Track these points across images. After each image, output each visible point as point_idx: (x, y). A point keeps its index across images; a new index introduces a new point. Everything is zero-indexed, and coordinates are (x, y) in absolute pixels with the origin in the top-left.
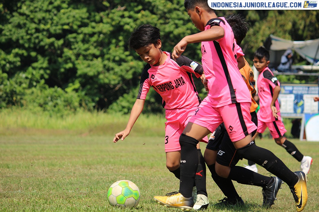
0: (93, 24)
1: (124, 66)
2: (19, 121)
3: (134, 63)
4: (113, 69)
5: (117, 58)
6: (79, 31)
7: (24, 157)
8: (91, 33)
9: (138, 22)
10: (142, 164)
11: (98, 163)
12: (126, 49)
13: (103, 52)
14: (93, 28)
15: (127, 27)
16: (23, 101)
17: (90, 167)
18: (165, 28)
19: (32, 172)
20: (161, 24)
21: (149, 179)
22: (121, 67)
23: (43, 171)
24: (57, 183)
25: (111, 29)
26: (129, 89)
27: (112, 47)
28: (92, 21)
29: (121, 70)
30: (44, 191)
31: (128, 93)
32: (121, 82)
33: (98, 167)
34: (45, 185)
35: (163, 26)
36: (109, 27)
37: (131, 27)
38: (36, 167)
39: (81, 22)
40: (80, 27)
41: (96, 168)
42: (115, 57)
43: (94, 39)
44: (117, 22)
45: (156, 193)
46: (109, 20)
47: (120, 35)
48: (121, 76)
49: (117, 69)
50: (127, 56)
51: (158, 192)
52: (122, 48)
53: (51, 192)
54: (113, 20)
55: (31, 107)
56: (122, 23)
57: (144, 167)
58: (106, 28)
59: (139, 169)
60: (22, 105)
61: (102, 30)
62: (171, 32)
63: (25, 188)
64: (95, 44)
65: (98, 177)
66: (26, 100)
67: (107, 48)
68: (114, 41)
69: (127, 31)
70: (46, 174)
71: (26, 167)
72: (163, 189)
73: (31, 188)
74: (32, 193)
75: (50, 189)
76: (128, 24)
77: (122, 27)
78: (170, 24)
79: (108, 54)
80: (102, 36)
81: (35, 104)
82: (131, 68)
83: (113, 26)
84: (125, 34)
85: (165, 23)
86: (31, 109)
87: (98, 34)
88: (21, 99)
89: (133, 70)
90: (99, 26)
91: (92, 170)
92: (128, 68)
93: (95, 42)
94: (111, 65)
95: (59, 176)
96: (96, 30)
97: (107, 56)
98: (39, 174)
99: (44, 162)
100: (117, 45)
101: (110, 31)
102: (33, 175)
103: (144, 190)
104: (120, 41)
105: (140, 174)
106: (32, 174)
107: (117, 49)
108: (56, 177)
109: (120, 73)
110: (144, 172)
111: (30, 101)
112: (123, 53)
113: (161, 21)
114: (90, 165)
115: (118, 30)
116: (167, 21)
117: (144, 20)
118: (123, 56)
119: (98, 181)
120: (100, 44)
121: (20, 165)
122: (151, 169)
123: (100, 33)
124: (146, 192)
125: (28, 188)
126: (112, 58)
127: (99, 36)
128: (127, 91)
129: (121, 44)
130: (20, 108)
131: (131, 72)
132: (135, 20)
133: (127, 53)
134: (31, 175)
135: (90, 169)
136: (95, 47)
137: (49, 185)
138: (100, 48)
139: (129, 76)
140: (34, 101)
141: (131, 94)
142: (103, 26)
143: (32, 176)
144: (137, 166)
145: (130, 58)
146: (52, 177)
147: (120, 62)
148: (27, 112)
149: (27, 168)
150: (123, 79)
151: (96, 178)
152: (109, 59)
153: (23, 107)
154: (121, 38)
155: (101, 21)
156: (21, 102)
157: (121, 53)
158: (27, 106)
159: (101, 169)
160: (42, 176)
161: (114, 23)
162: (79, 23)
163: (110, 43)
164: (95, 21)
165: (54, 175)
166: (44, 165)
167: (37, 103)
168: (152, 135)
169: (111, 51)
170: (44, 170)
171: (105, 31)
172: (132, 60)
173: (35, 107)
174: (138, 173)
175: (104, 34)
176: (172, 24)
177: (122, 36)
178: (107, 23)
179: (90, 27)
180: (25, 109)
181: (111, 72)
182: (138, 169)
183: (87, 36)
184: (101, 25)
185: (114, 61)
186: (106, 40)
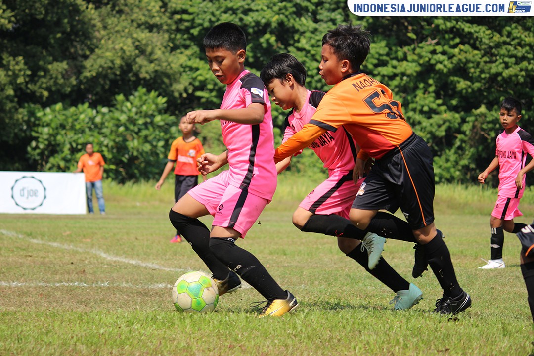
0: (394, 62)
1: (436, 118)
2: (295, 191)
3: (448, 115)
4: (419, 123)
5: (426, 109)
6: (376, 72)
7: (304, 241)
8: (391, 74)
9: (455, 60)
10: (462, 252)
11: (403, 251)
12: (438, 97)
13: (408, 100)
14: (395, 67)
15: (439, 66)
16: (299, 165)
17: (392, 255)
18: (491, 68)
19: (317, 261)
20: (486, 62)
21: (474, 274)
22: (431, 121)
23: (331, 259)
24: (351, 277)
25: (418, 69)
26: (441, 150)
27: (420, 93)
28: (392, 59)
29: (431, 124)
30: (335, 286)
31: (440, 156)
32: (431, 141)
33: (404, 255)
34: (336, 280)
35: (489, 65)
36: (416, 66)
37: (445, 66)
38: (321, 254)
39: (378, 59)
40: (376, 66)
41: (401, 257)
42: (423, 106)
43: (395, 82)
44: (427, 59)
45: (485, 292)
46: (416, 58)
47: (430, 78)
48: (431, 133)
49: (426, 123)
50: (439, 105)
51: (488, 292)
52: (433, 95)
53: (344, 288)
54: (420, 57)
55: (310, 173)
56: (433, 62)
57: (466, 256)
58: (411, 68)
59: (459, 260)
60: (298, 171)
61: (406, 70)
62: (500, 74)
63: (309, 282)
64: (396, 90)
65: (404, 269)
66: (303, 164)
67: (413, 96)
68: (421, 85)
69: (440, 72)
70: (335, 263)
71: (308, 255)
72: (493, 288)
73: (317, 283)
74: (320, 289)
75: (343, 285)
76: (441, 63)
77: (433, 66)
78: (497, 63)
79: (413, 102)
80: (405, 78)
81: (316, 169)
82: (445, 121)
83: (420, 65)
84: (437, 76)
85: (491, 62)
86: (310, 176)
87: (400, 75)
88: (298, 162)
89: (447, 124)
90: (401, 66)
91: (396, 260)
92: (441, 122)
93: (396, 86)
94: (418, 117)
95: (352, 267)
96: (397, 71)
97: (411, 106)
98: (326, 265)
99: (331, 247)
100: (425, 91)
101: (416, 72)
102: (319, 265)
103: (469, 289)
104: (430, 85)
105: (460, 267)
106: (316, 263)
107: (426, 96)
108: (348, 267)
109: (429, 128)
110: (466, 263)
111: (309, 166)
112: (434, 102)
113: (486, 59)
114: (393, 253)
115: (428, 70)
116: (494, 59)
117: (462, 57)
118: (434, 106)
119: (405, 275)
120: (403, 90)
121: (300, 251)
122: (475, 259)
123: (403, 74)
124: (471, 291)
125: (313, 283)
126: (419, 108)
127: (402, 79)
128: (439, 153)
129: (432, 89)
130: (296, 174)
131: (443, 128)
132: (451, 57)
133: (439, 102)
134: (316, 265)
135: (393, 258)
136: (397, 94)
137: (341, 279)
138: (403, 95)
139: (441, 133)
140: (315, 166)
141: (444, 157)
142: (408, 66)
143: (317, 267)
144: (456, 255)
145: (443, 108)
146: (344, 269)
147: (430, 113)
148: (305, 179)
149: (310, 256)
150: (433, 136)
151: (402, 271)
152: (414, 110)
153: (301, 173)
154: (431, 81)
155: (405, 58)
156: (297, 167)
157: (430, 102)
158: (305, 171)
159: (407, 259)
160: (331, 267)
161: (421, 62)
162: (375, 62)
163: (416, 88)
164: (396, 59)
165: (346, 266)
166: (332, 253)
167: (319, 168)
168: (472, 213)
169: (418, 99)
170: (333, 259)
171: (409, 72)
172: (445, 112)
173: (315, 173)
174: (458, 264)
175: (408, 76)
176: (501, 63)
177: (433, 78)
178: (414, 61)
179: (389, 66)
180: (303, 175)
181: (418, 127)
182: (457, 259)
183: (386, 78)
184: (405, 63)
185: (422, 112)
186: (412, 85)
